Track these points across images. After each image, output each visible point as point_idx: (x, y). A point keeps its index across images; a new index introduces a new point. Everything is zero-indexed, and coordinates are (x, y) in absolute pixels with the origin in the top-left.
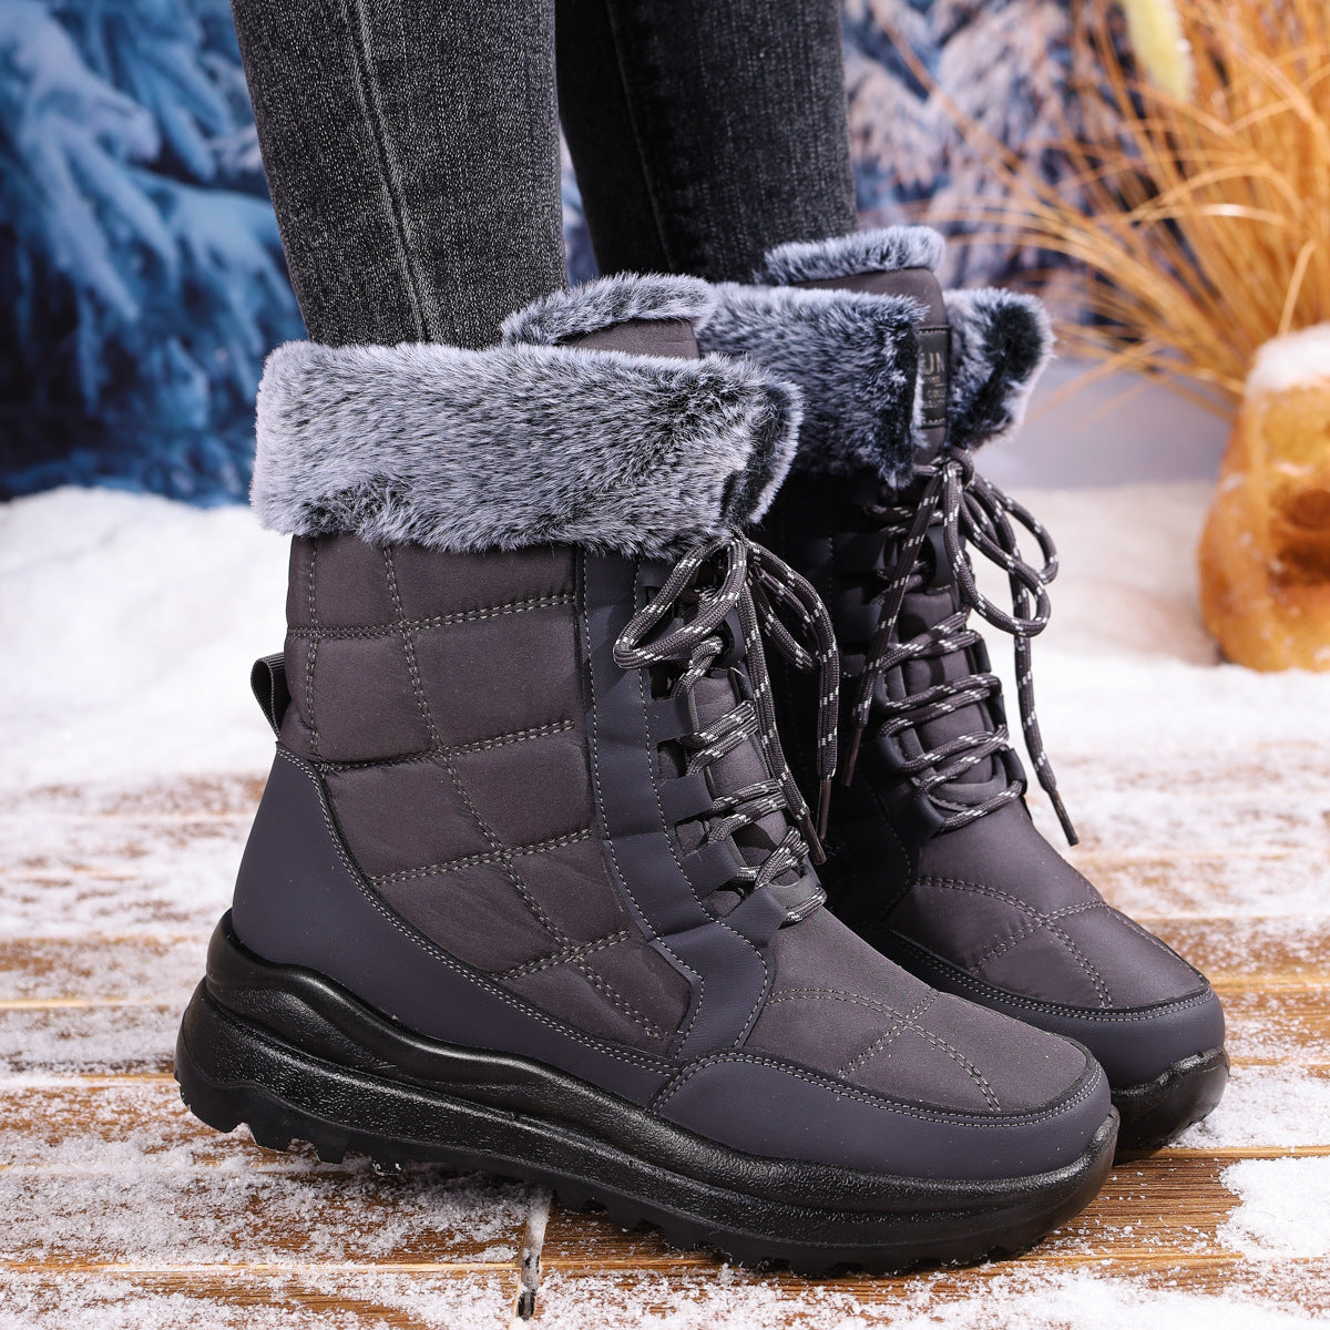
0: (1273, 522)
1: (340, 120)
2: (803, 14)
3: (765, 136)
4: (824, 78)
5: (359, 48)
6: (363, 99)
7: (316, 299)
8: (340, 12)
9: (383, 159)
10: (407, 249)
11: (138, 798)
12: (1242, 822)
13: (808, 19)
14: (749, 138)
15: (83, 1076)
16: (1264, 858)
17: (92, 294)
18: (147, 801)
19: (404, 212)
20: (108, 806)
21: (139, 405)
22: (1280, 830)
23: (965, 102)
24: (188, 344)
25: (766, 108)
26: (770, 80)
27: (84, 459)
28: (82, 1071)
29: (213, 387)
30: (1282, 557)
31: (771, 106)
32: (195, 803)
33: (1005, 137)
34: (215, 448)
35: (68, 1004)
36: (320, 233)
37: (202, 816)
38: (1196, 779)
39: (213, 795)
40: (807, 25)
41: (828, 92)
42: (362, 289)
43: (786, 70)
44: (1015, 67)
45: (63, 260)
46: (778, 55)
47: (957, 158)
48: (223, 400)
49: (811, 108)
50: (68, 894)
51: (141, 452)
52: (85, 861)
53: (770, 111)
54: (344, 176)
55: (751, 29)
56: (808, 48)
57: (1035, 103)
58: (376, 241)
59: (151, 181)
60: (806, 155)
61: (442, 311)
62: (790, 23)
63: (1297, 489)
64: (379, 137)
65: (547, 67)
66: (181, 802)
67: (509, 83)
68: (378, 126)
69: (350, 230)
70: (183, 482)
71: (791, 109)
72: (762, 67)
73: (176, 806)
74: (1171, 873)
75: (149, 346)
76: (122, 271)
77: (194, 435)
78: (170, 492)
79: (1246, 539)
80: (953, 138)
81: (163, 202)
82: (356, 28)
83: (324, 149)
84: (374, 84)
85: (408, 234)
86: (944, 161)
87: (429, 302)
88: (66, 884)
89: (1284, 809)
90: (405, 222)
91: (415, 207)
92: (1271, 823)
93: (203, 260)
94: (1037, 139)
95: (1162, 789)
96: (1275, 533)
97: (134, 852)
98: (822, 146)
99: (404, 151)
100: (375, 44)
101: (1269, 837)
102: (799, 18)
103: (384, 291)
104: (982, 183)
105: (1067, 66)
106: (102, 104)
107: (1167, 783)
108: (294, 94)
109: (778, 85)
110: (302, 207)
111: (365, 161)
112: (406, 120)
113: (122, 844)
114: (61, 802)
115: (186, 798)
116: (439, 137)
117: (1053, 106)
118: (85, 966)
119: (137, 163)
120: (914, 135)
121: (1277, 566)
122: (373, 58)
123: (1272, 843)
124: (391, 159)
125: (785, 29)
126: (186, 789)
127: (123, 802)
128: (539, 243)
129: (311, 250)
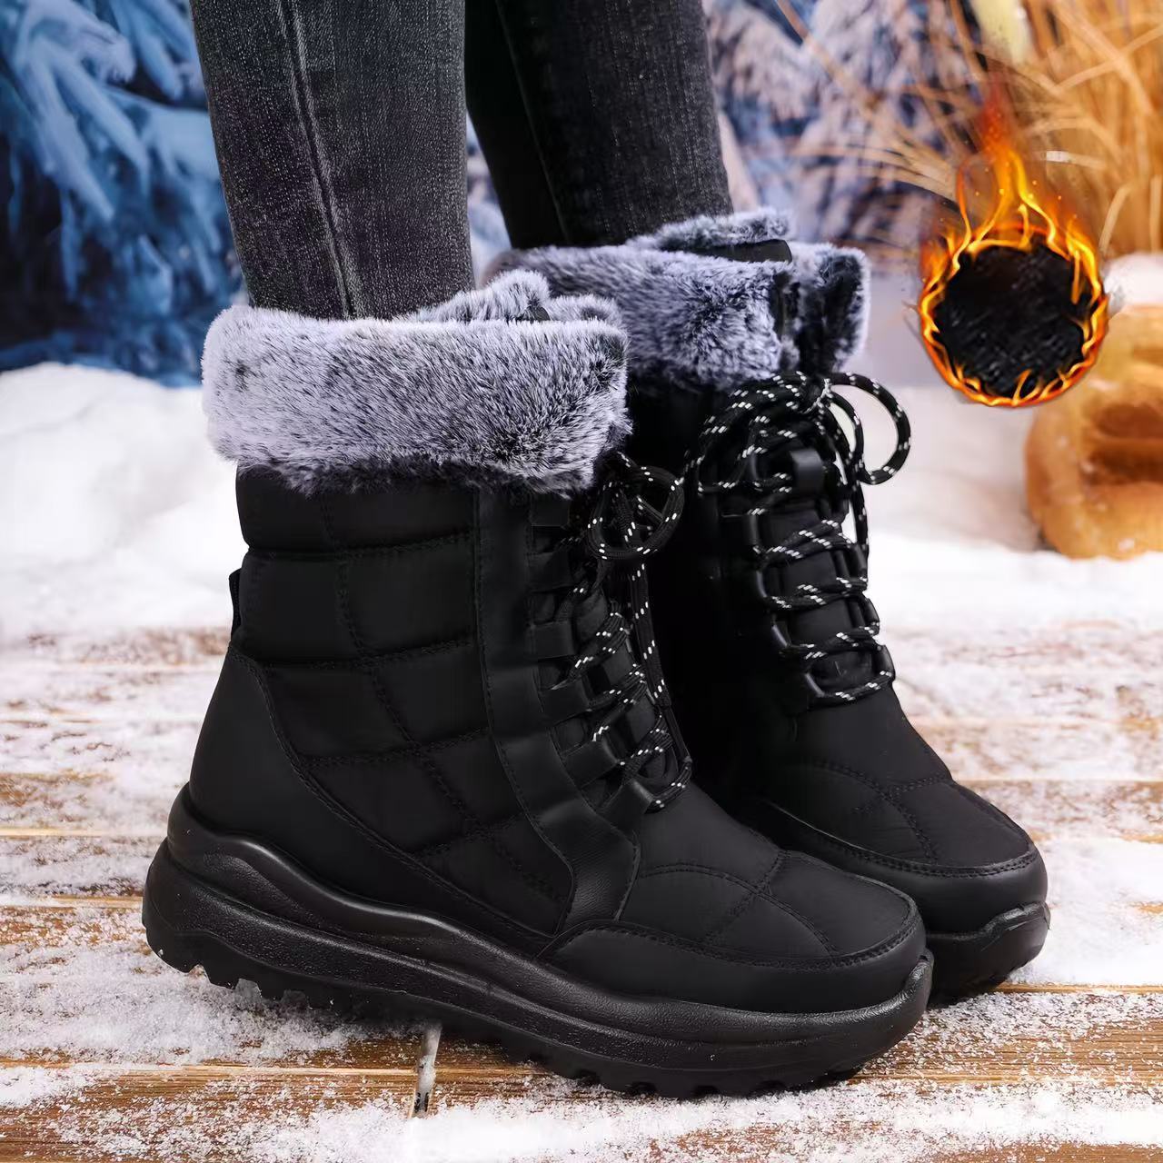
0: (1085, 430)
1: (278, 121)
2: (674, 38)
3: (648, 145)
4: (696, 90)
5: (296, 61)
6: (297, 104)
7: (256, 270)
8: (280, 30)
9: (314, 155)
10: (334, 232)
11: (105, 648)
12: (1046, 695)
13: (679, 43)
14: (634, 148)
15: (55, 897)
16: (1063, 727)
17: (73, 196)
18: (112, 651)
19: (333, 201)
20: (81, 655)
21: (112, 294)
22: (1079, 702)
23: (835, 47)
24: (155, 242)
25: (648, 120)
26: (650, 98)
27: (63, 339)
28: (55, 893)
29: (177, 279)
30: (1093, 459)
31: (651, 119)
32: (154, 654)
33: (868, 78)
34: (178, 332)
35: (44, 833)
36: (260, 216)
37: (159, 666)
38: (1011, 653)
39: (169, 647)
40: (678, 48)
41: (700, 102)
42: (295, 263)
43: (663, 88)
44: (878, 19)
45: (49, 166)
46: (655, 75)
47: (826, 95)
48: (185, 290)
49: (687, 117)
50: (45, 734)
51: (113, 333)
52: (58, 704)
53: (651, 123)
54: (281, 169)
55: (630, 55)
56: (680, 67)
57: (895, 49)
58: (308, 224)
59: (128, 99)
60: (684, 157)
61: (364, 286)
62: (663, 47)
63: (1106, 402)
64: (311, 136)
65: (456, 74)
66: (141, 652)
67: (422, 90)
68: (311, 127)
69: (286, 214)
70: (149, 362)
71: (669, 120)
72: (642, 86)
73: (138, 657)
74: (984, 739)
75: (121, 243)
76: (100, 176)
77: (159, 320)
78: (137, 370)
79: (1062, 443)
80: (824, 78)
81: (137, 119)
82: (294, 43)
83: (264, 145)
84: (308, 90)
85: (336, 219)
86: (814, 99)
87: (353, 278)
88: (43, 725)
89: (1083, 684)
90: (333, 209)
91: (341, 196)
92: (1072, 696)
93: (170, 168)
94: (896, 82)
95: (981, 662)
96: (1087, 439)
97: (101, 697)
98: (698, 148)
99: (333, 148)
100: (309, 58)
101: (1068, 708)
102: (672, 42)
103: (314, 267)
104: (848, 117)
105: (924, 18)
106: (86, 31)
107: (986, 657)
108: (240, 96)
109: (656, 101)
110: (245, 192)
111: (299, 156)
112: (335, 123)
113: (92, 690)
114: (40, 651)
115: (145, 649)
116: (362, 137)
117: (912, 51)
118: (58, 799)
119: (114, 83)
120: (789, 74)
121: (1089, 468)
122: (307, 69)
123: (1071, 713)
124: (321, 154)
125: (660, 53)
126: (145, 641)
127: (95, 651)
128: (447, 226)
129: (253, 229)
